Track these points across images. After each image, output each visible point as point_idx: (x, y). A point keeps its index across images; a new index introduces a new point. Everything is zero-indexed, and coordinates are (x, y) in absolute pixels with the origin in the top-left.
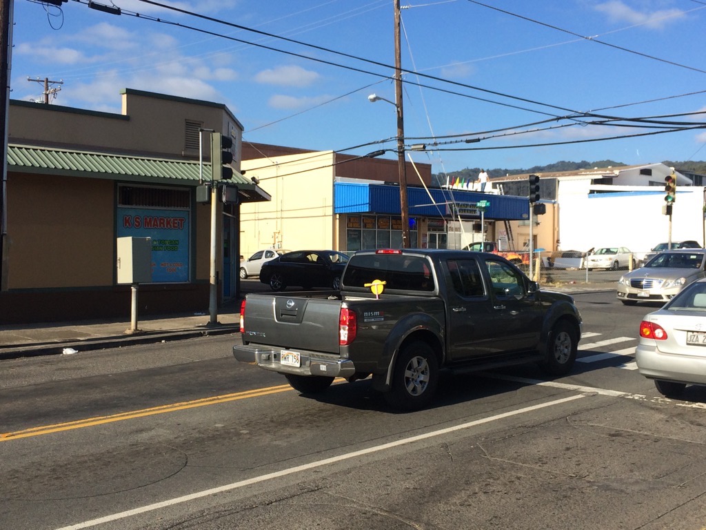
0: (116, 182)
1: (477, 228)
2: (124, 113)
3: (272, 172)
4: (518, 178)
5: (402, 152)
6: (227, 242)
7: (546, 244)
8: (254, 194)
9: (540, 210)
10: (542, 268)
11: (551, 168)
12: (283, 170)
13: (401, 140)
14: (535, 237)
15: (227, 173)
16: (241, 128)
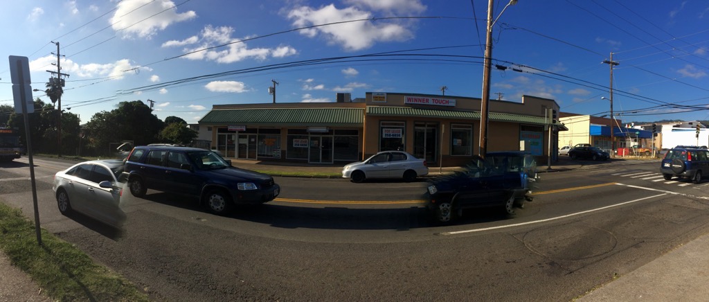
0: (520, 124)
1: (635, 141)
2: (523, 102)
3: (569, 121)
4: (649, 125)
5: (612, 116)
6: (554, 144)
7: (658, 146)
8: (563, 128)
9: (656, 135)
10: (656, 154)
11: (660, 122)
12: (573, 121)
13: (612, 112)
14: (654, 144)
15: (554, 122)
16: (559, 107)
